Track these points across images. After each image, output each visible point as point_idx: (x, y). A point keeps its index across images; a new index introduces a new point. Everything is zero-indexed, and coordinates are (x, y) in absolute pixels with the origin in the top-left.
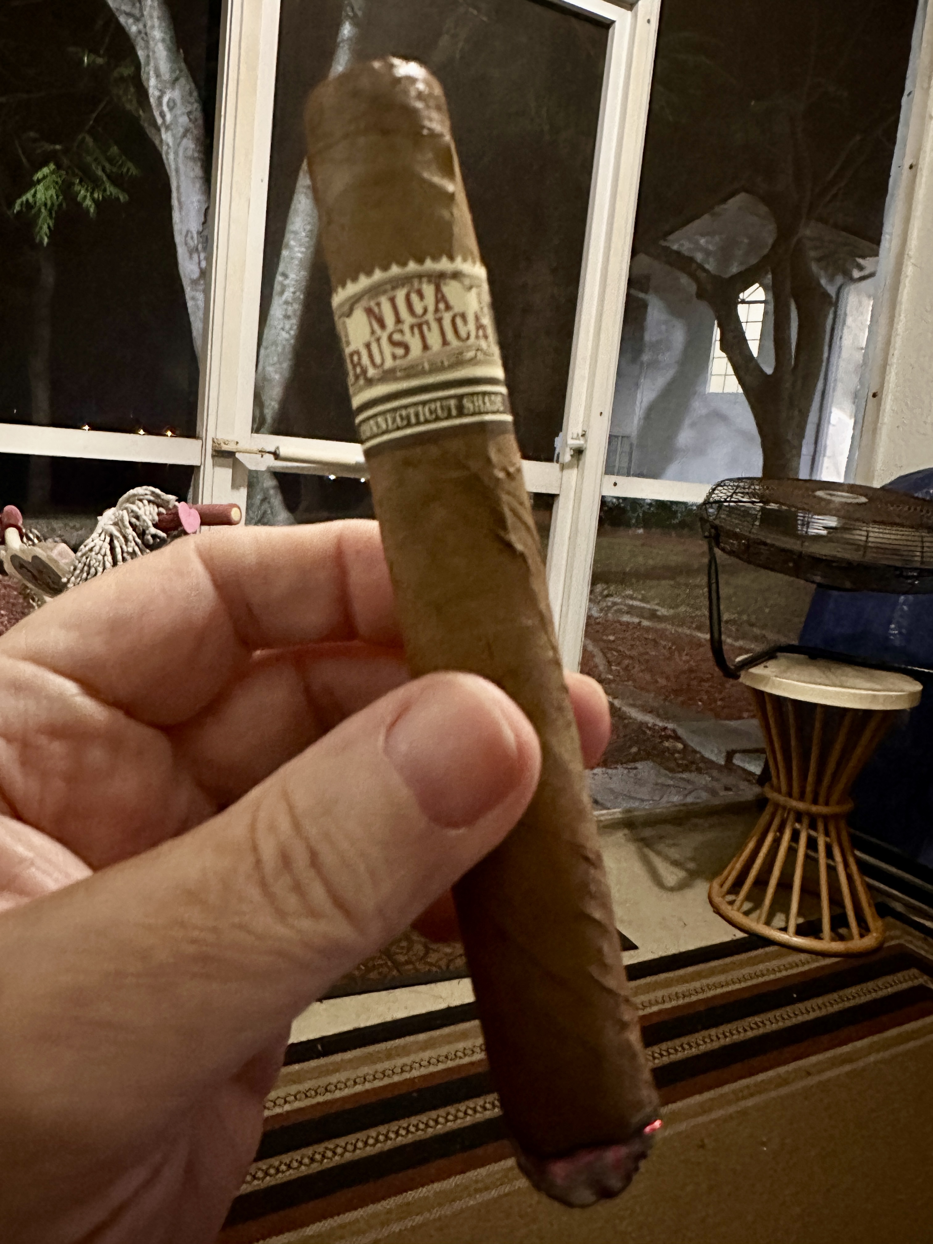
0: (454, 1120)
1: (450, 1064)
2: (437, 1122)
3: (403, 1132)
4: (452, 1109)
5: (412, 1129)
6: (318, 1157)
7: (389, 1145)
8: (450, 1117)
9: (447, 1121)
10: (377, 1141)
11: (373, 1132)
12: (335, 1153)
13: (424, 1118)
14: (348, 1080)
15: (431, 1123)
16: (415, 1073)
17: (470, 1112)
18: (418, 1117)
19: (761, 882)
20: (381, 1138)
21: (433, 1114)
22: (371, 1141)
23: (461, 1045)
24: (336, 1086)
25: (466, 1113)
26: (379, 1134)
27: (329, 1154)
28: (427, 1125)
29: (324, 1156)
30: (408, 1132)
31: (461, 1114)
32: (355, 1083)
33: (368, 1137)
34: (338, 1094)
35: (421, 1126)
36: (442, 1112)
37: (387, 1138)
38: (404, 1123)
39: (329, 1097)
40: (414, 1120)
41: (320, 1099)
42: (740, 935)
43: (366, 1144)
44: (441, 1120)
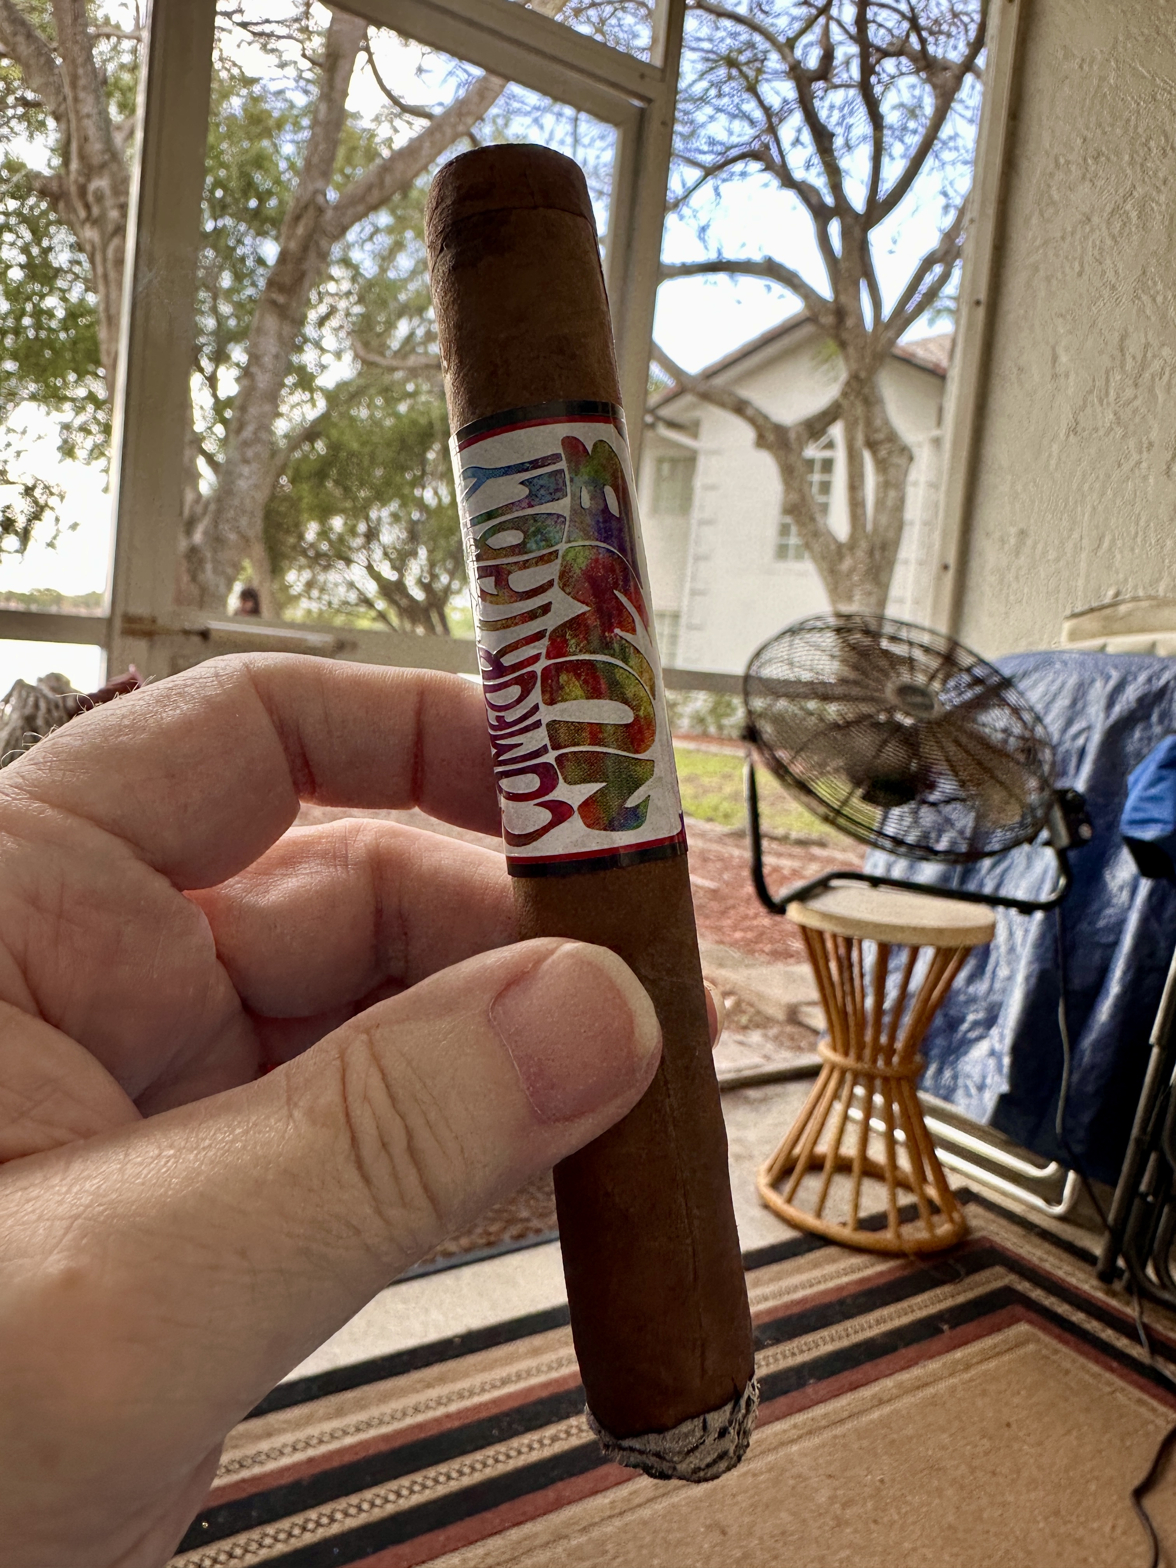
0: (419, 1492)
1: (420, 1418)
2: (399, 1495)
3: (353, 1511)
4: (418, 1477)
5: (365, 1506)
6: (238, 1552)
7: (335, 1529)
8: (417, 1488)
9: (412, 1492)
10: (318, 1524)
11: (313, 1514)
12: (261, 1545)
13: (381, 1490)
14: (285, 1446)
15: (392, 1497)
16: (372, 1433)
17: (442, 1479)
18: (375, 1490)
20: (325, 1520)
21: (394, 1485)
22: (311, 1526)
23: (433, 1393)
24: (268, 1456)
25: (436, 1481)
26: (321, 1515)
27: (254, 1546)
28: (386, 1501)
29: (246, 1551)
30: (360, 1509)
31: (429, 1483)
32: (295, 1449)
33: (307, 1521)
34: (271, 1466)
35: (378, 1502)
36: (405, 1481)
37: (332, 1520)
38: (354, 1499)
39: (257, 1470)
40: (368, 1494)
41: (245, 1474)
43: (304, 1529)
44: (405, 1492)
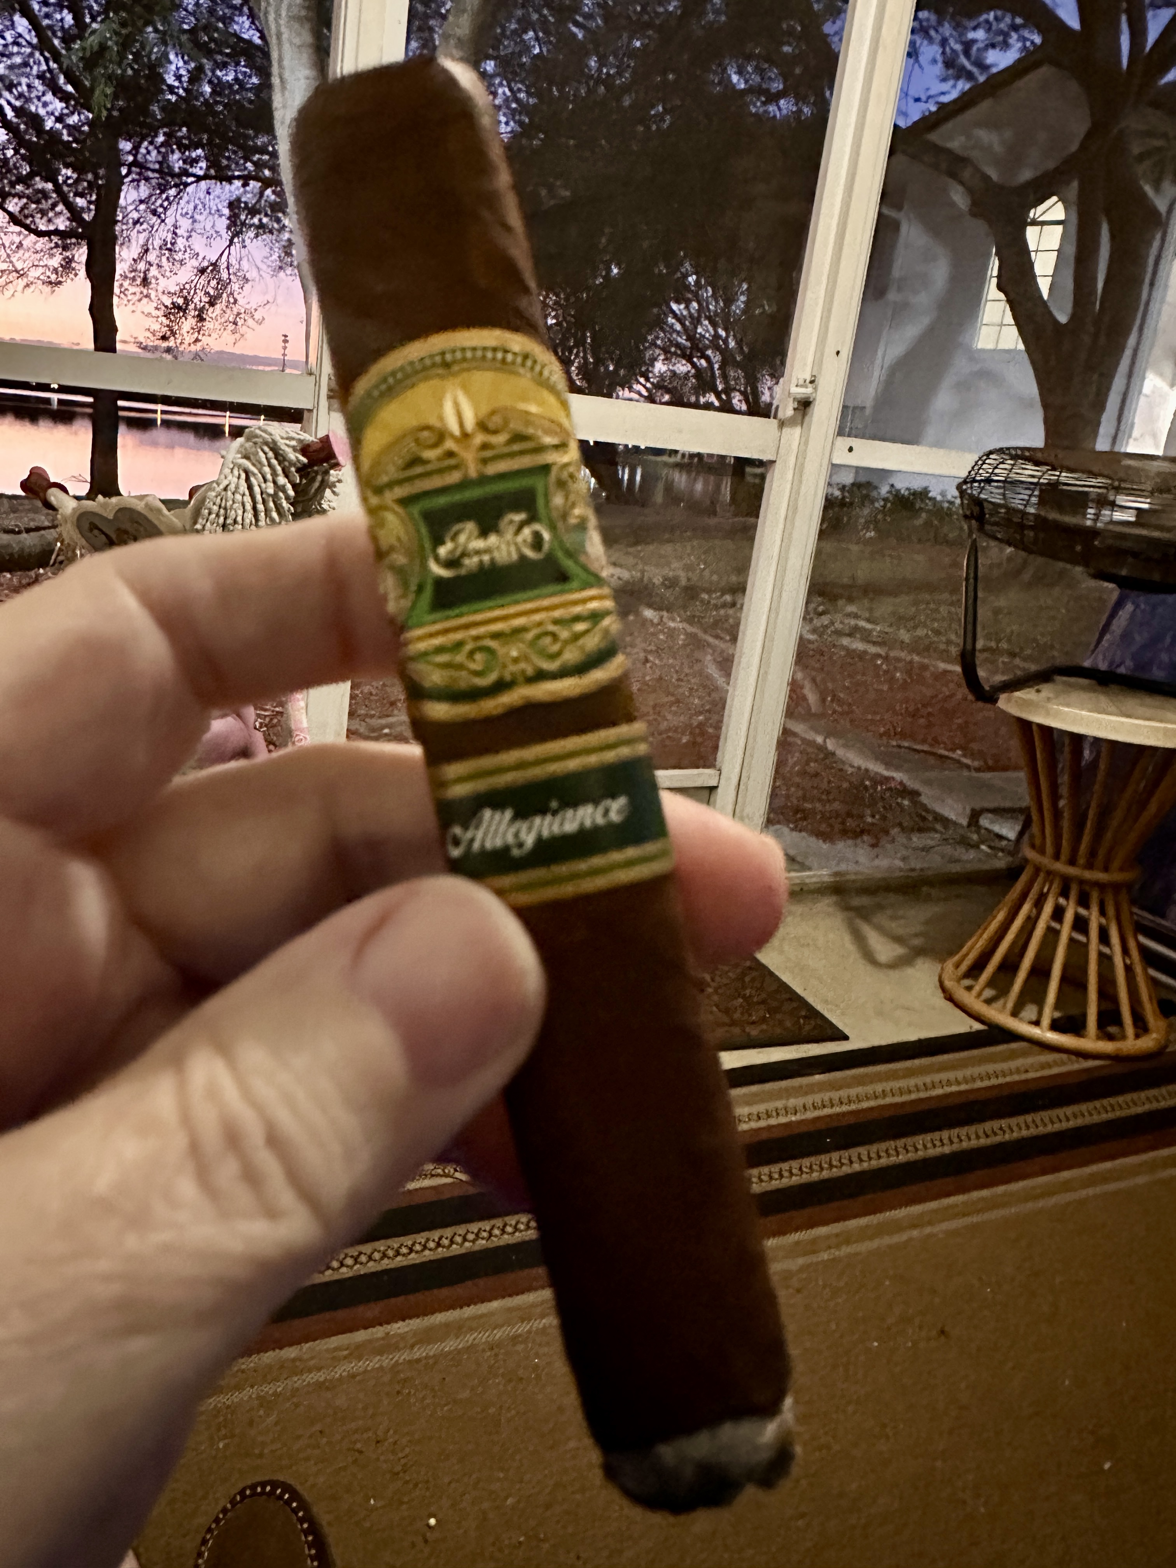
19: (1009, 967)
42: (977, 1026)
